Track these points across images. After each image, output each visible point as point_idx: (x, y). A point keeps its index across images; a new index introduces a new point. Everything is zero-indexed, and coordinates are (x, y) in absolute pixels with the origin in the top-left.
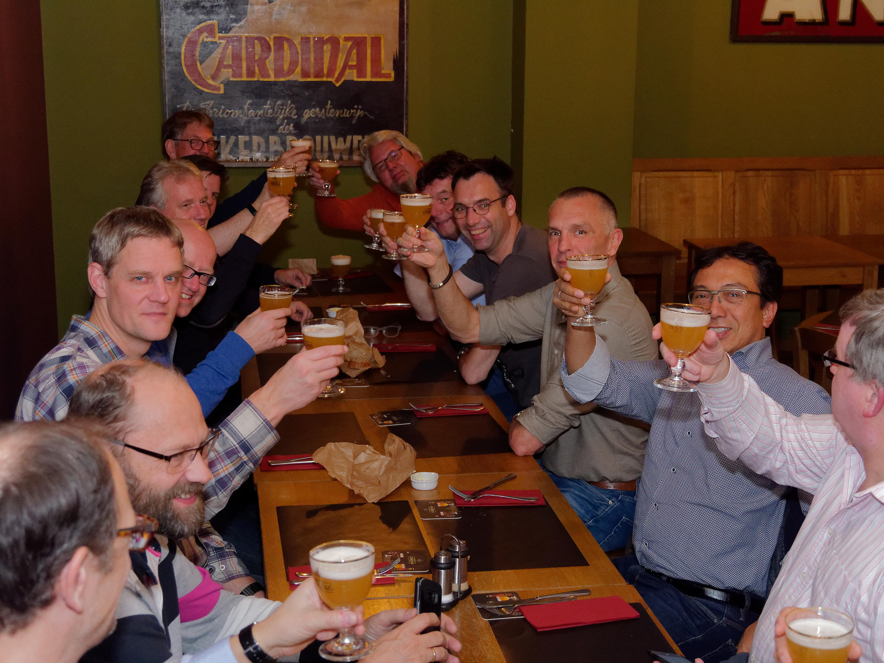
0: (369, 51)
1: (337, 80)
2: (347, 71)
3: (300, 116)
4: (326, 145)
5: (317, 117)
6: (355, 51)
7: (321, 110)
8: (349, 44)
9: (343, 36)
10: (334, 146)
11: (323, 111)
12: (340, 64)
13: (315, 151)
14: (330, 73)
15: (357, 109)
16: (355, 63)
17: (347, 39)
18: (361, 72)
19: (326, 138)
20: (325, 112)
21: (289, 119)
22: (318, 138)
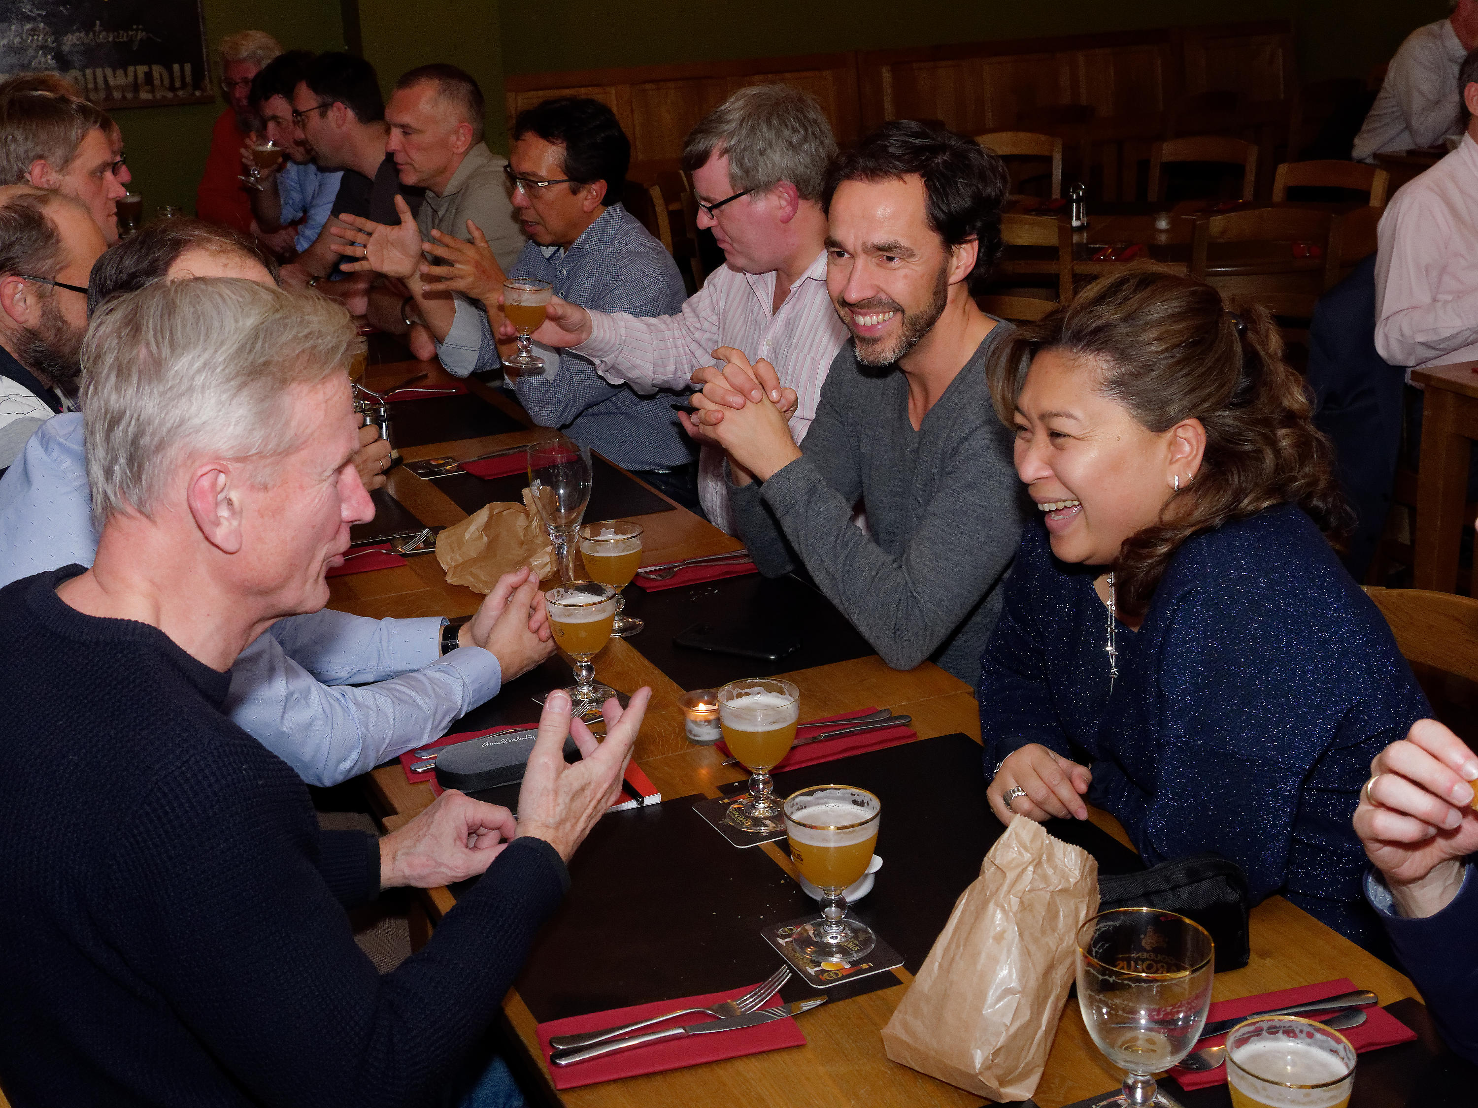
3: (60, 44)
4: (100, 81)
5: (83, 44)
7: (87, 35)
10: (111, 81)
11: (91, 34)
15: (137, 30)
19: (99, 72)
20: (94, 35)
21: (44, 48)
22: (89, 72)
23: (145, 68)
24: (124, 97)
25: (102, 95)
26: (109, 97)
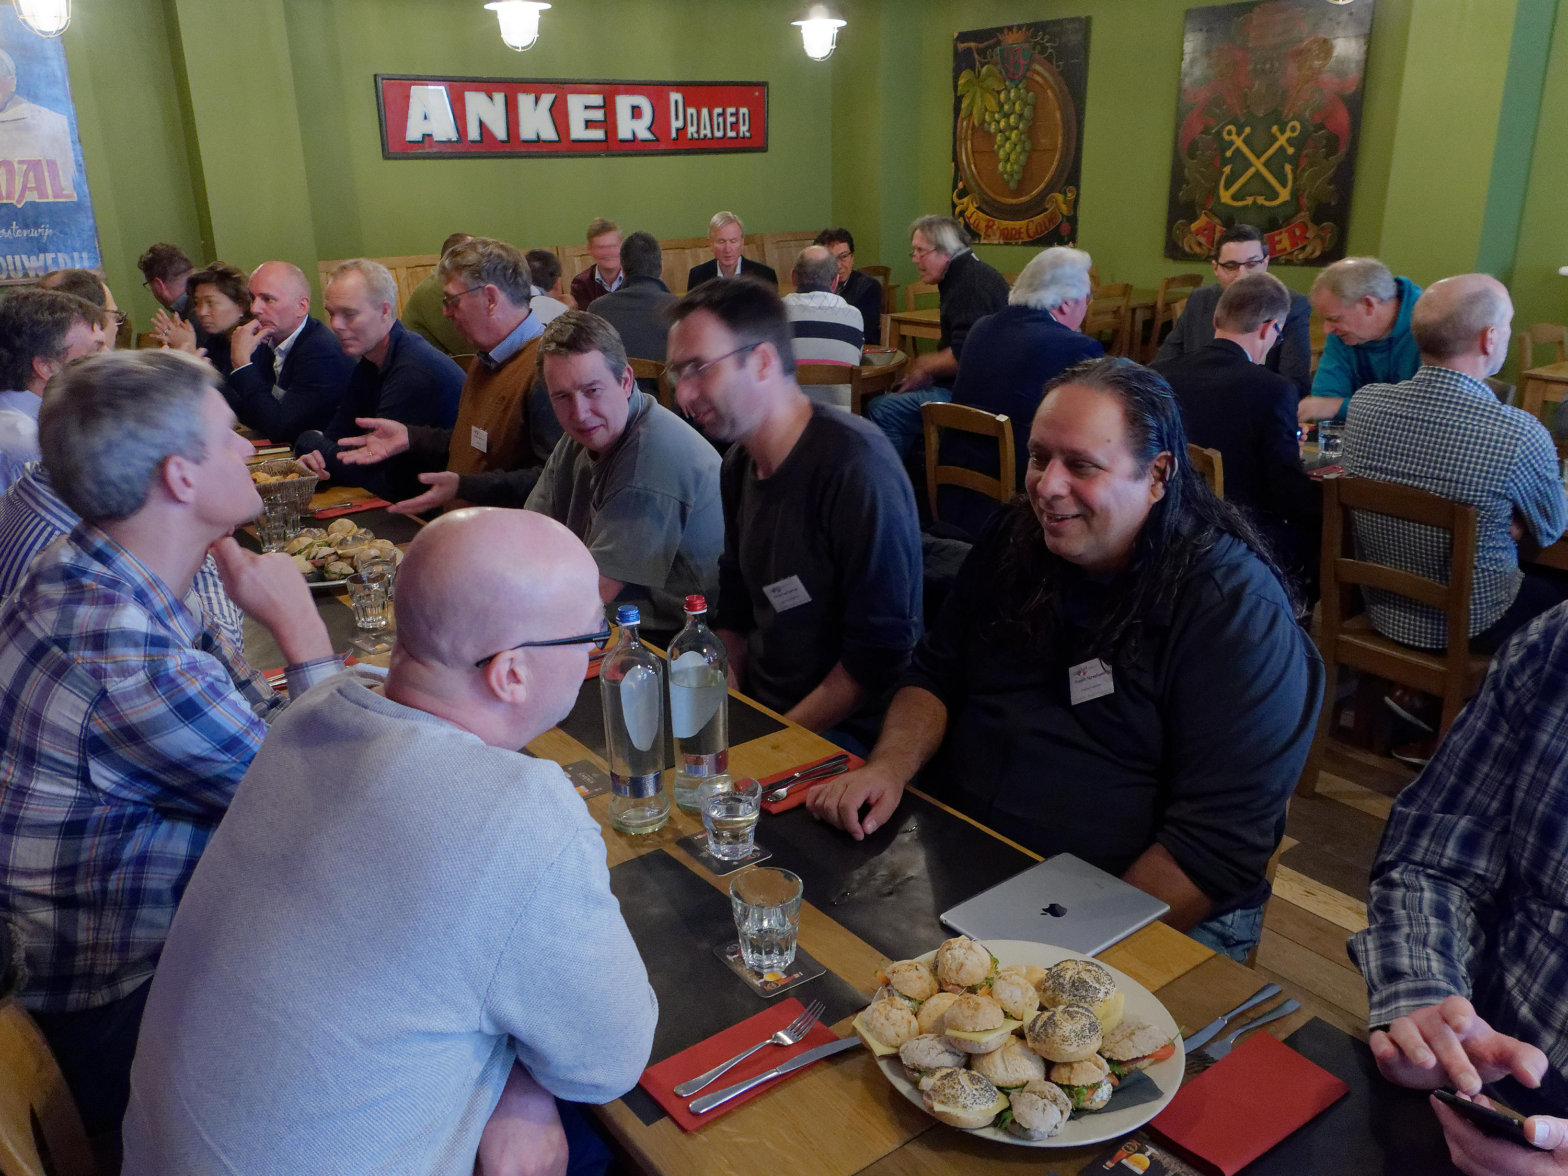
0: (46, 174)
1: (19, 201)
2: (27, 192)
4: (18, 264)
6: (31, 174)
7: (7, 231)
8: (25, 167)
9: (16, 159)
10: (27, 264)
11: (9, 231)
12: (18, 187)
13: (8, 270)
14: (9, 196)
15: (45, 228)
16: (34, 185)
17: (21, 162)
18: (43, 194)
19: (17, 258)
20: (12, 232)
22: (9, 258)
23: (53, 255)
24: (37, 276)
25: (20, 274)
26: (26, 275)
